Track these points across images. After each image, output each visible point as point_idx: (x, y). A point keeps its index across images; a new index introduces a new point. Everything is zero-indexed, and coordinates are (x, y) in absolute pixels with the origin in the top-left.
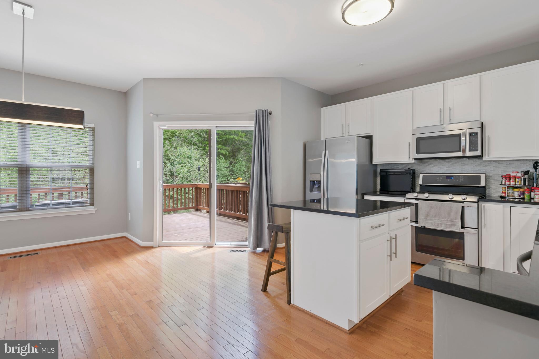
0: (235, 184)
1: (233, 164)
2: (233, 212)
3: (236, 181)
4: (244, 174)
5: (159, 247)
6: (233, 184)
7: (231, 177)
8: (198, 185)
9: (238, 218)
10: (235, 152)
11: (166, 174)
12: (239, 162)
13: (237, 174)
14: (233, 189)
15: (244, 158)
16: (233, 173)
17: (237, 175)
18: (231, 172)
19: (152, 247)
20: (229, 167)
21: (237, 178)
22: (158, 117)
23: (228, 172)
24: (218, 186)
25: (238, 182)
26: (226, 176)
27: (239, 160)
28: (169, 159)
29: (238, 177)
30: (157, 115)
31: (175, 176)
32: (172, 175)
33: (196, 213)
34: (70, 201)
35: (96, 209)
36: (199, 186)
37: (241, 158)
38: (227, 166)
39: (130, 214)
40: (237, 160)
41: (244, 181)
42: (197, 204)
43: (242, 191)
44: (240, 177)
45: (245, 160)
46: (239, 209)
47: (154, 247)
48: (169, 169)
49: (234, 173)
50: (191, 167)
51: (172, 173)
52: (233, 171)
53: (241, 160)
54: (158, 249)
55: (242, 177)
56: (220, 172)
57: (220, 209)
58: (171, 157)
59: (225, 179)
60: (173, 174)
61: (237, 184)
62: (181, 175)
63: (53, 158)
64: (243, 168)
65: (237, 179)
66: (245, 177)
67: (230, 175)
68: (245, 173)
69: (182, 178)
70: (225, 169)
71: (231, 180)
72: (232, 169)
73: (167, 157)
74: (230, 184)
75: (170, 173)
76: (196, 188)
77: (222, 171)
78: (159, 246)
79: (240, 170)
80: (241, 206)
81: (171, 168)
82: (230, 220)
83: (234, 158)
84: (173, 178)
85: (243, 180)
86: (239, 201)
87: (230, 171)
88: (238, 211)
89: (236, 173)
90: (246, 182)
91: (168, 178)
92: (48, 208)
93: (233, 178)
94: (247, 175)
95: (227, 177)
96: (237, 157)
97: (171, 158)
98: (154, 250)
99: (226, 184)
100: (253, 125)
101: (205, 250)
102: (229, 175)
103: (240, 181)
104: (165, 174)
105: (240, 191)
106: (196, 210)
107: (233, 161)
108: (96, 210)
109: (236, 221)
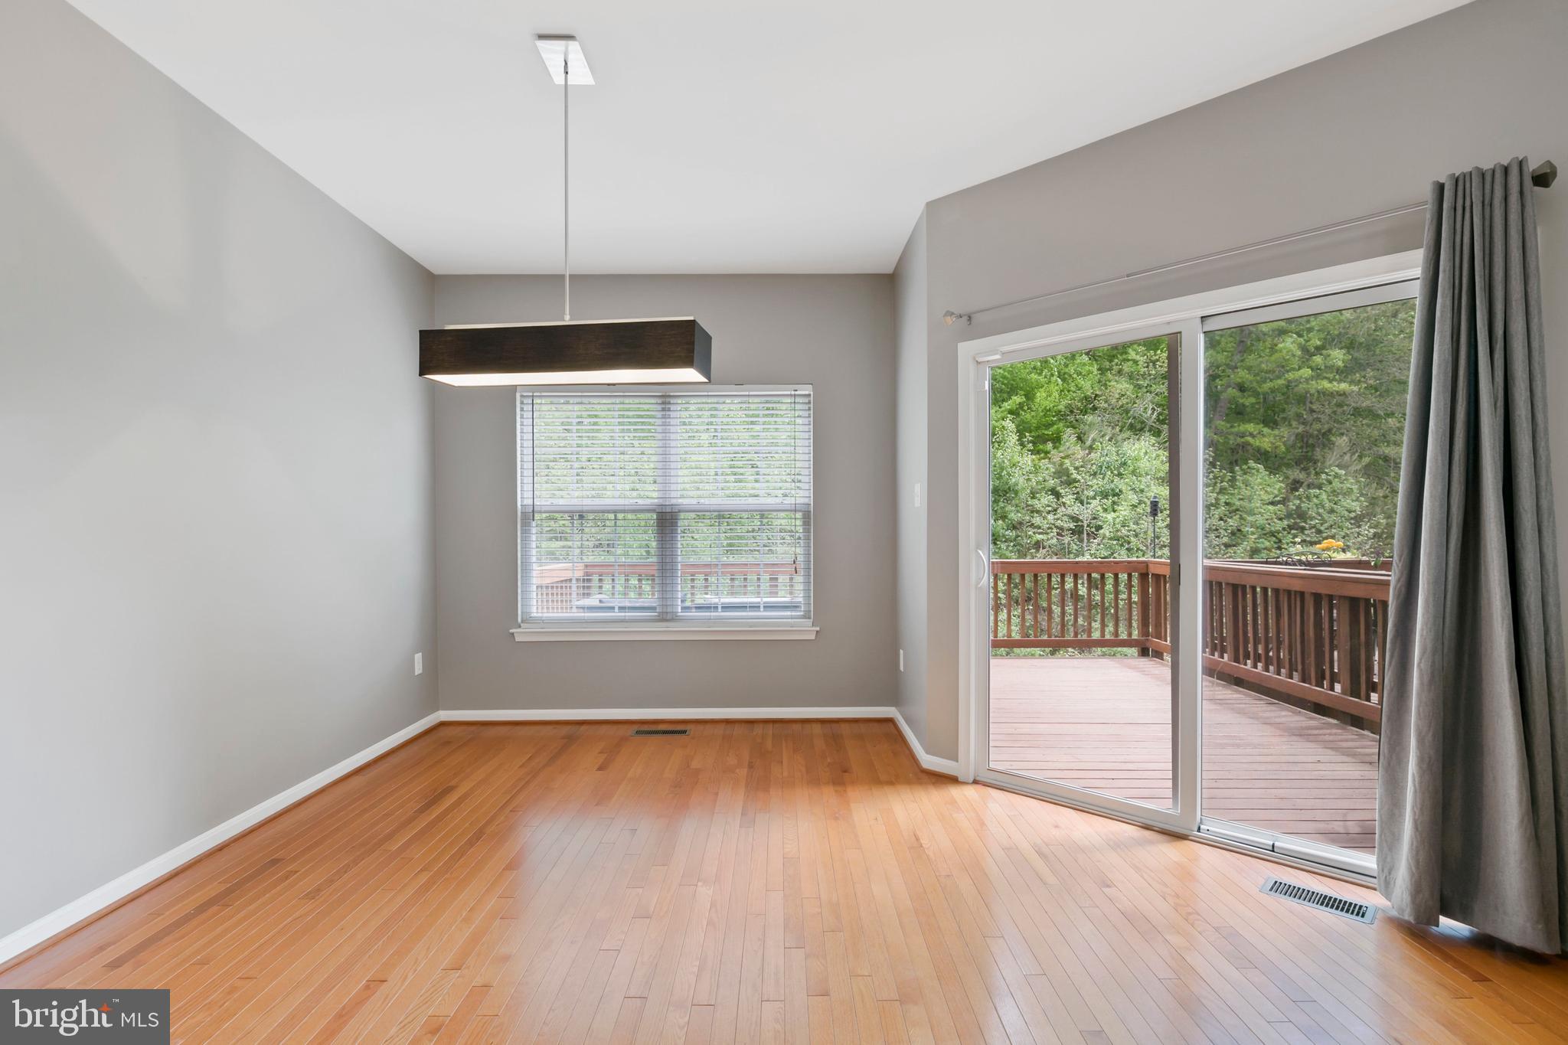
0: (1308, 564)
1: (1301, 490)
2: (1296, 680)
3: (1313, 554)
4: (1350, 526)
5: (975, 782)
6: (1301, 563)
7: (1295, 536)
8: (1150, 566)
9: (1320, 709)
10: (1313, 446)
11: (1061, 529)
12: (1330, 483)
13: (1322, 524)
14: (1297, 586)
15: (1353, 468)
16: (1305, 522)
17: (1322, 528)
18: (1294, 519)
19: (953, 780)
20: (1284, 502)
21: (1319, 542)
22: (971, 324)
23: (1281, 519)
24: (1209, 570)
25: (1325, 556)
26: (1272, 534)
27: (1326, 473)
28: (1070, 482)
29: (1326, 538)
30: (970, 318)
31: (1088, 534)
32: (1077, 532)
33: (1144, 662)
34: (759, 600)
35: (818, 629)
36: (1153, 570)
37: (1337, 466)
38: (1278, 498)
39: (901, 652)
40: (1317, 474)
41: (1354, 554)
42: (1145, 632)
43: (1340, 597)
44: (1333, 537)
45: (1356, 471)
46: (1326, 667)
47: (959, 780)
48: (1069, 511)
49: (1309, 522)
50: (1139, 504)
51: (1080, 523)
52: (1302, 515)
53: (1337, 476)
54: (971, 792)
55: (1344, 537)
56: (1250, 518)
57: (1237, 660)
58: (1075, 476)
59: (1267, 544)
60: (1083, 526)
61: (1320, 565)
62: (1106, 531)
63: (736, 484)
64: (1348, 503)
65: (1318, 546)
66: (1359, 534)
67: (1291, 527)
68: (1358, 521)
69: (1111, 539)
70: (1270, 507)
71: (1292, 550)
72: (1299, 507)
73: (1065, 478)
74: (1286, 563)
75: (1072, 525)
76: (1144, 576)
77: (1255, 514)
78: (978, 778)
79: (1332, 511)
80: (1336, 653)
81: (1076, 509)
82: (1284, 713)
83: (1305, 469)
84: (1081, 541)
85: (1348, 546)
86: (1326, 634)
87: (1289, 516)
88: (1323, 678)
89: (1317, 521)
90: (1365, 558)
91: (1067, 539)
92: (713, 616)
93: (1304, 541)
94: (1367, 530)
95: (1275, 536)
96: (1319, 464)
97: (1076, 481)
98: (955, 792)
99: (1267, 563)
100: (1418, 272)
101: (1151, 842)
102: (1284, 529)
103: (1335, 555)
104: (1057, 527)
105: (1331, 598)
106: (1144, 652)
107: (1302, 476)
108: (817, 632)
109: (1312, 718)
